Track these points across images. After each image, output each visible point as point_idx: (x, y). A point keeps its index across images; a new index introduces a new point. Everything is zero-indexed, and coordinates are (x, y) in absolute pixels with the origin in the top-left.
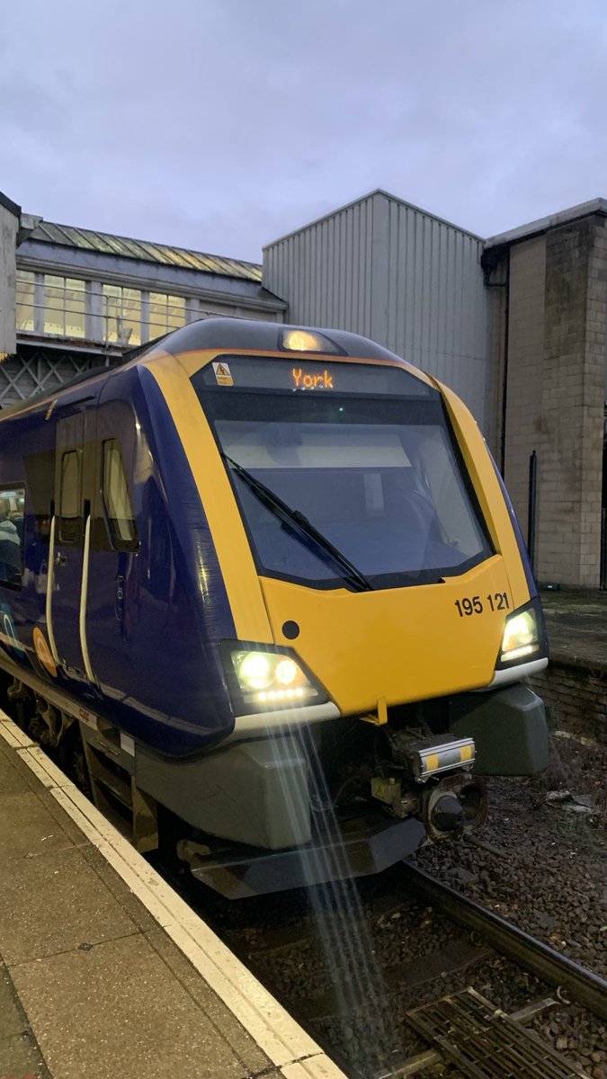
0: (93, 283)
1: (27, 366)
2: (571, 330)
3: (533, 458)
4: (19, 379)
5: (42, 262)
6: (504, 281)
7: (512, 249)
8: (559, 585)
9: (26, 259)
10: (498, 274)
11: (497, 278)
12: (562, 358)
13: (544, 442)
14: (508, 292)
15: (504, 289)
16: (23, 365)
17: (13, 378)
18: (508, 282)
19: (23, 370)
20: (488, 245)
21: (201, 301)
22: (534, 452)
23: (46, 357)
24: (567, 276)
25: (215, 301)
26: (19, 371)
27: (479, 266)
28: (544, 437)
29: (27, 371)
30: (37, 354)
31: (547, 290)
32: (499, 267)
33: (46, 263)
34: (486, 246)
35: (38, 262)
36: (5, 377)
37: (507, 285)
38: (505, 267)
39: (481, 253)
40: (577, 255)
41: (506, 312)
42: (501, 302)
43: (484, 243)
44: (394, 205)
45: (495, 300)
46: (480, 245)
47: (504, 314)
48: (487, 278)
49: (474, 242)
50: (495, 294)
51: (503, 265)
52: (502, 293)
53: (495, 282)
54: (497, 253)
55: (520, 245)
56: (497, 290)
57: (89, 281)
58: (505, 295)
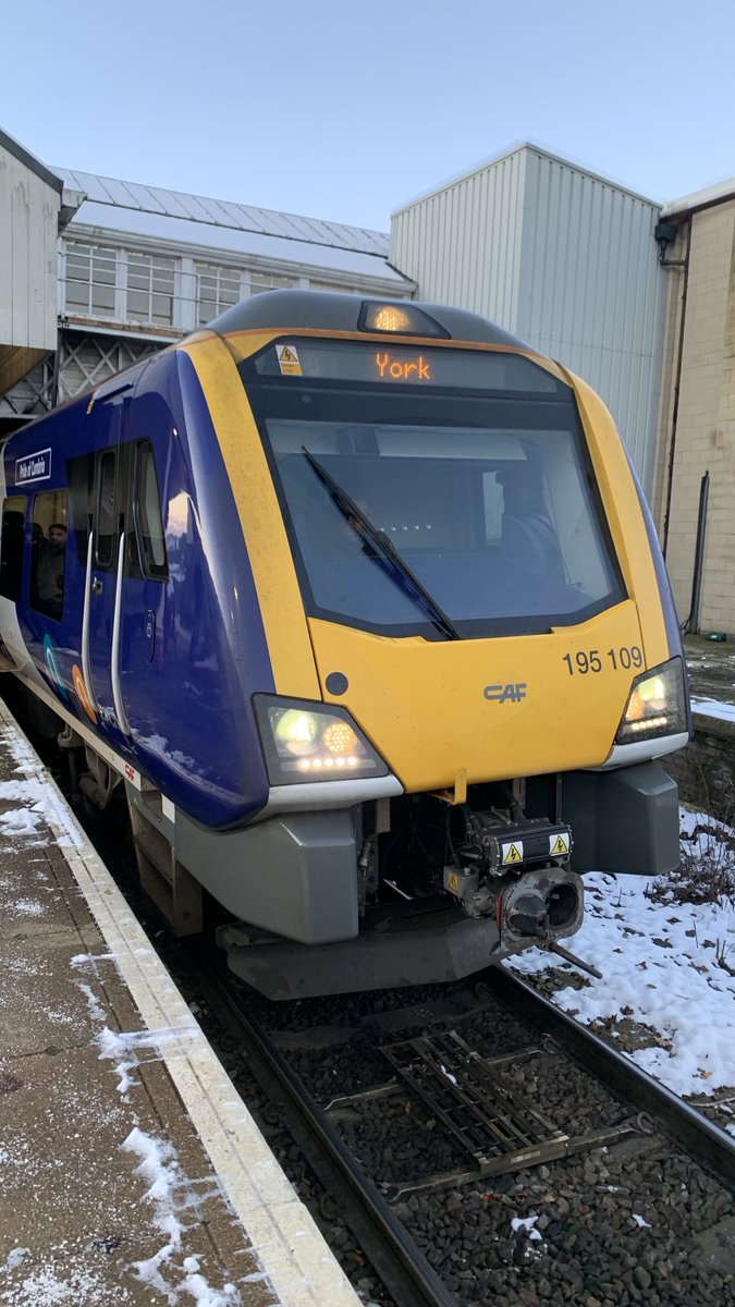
0: (183, 260)
1: (106, 359)
3: (705, 480)
4: (97, 373)
5: (124, 235)
6: (684, 259)
7: (694, 216)
8: (725, 635)
9: (105, 232)
10: (677, 247)
11: (674, 254)
13: (718, 461)
14: (686, 272)
15: (682, 267)
16: (101, 358)
17: (90, 373)
18: (687, 259)
19: (102, 362)
20: (666, 211)
21: (312, 281)
22: (707, 473)
23: (128, 348)
25: (329, 281)
26: (97, 364)
27: (653, 239)
28: (719, 455)
29: (106, 364)
30: (117, 344)
31: (733, 271)
32: (678, 240)
33: (129, 236)
34: (663, 213)
35: (119, 234)
36: (81, 371)
37: (686, 264)
38: (686, 241)
39: (656, 223)
41: (684, 298)
42: (678, 285)
43: (661, 209)
44: (545, 162)
45: (670, 282)
46: (655, 213)
47: (680, 301)
48: (662, 255)
49: (647, 209)
50: (671, 274)
51: (682, 238)
52: (679, 273)
53: (672, 259)
54: (676, 222)
55: (704, 212)
56: (674, 270)
57: (179, 258)
58: (682, 277)
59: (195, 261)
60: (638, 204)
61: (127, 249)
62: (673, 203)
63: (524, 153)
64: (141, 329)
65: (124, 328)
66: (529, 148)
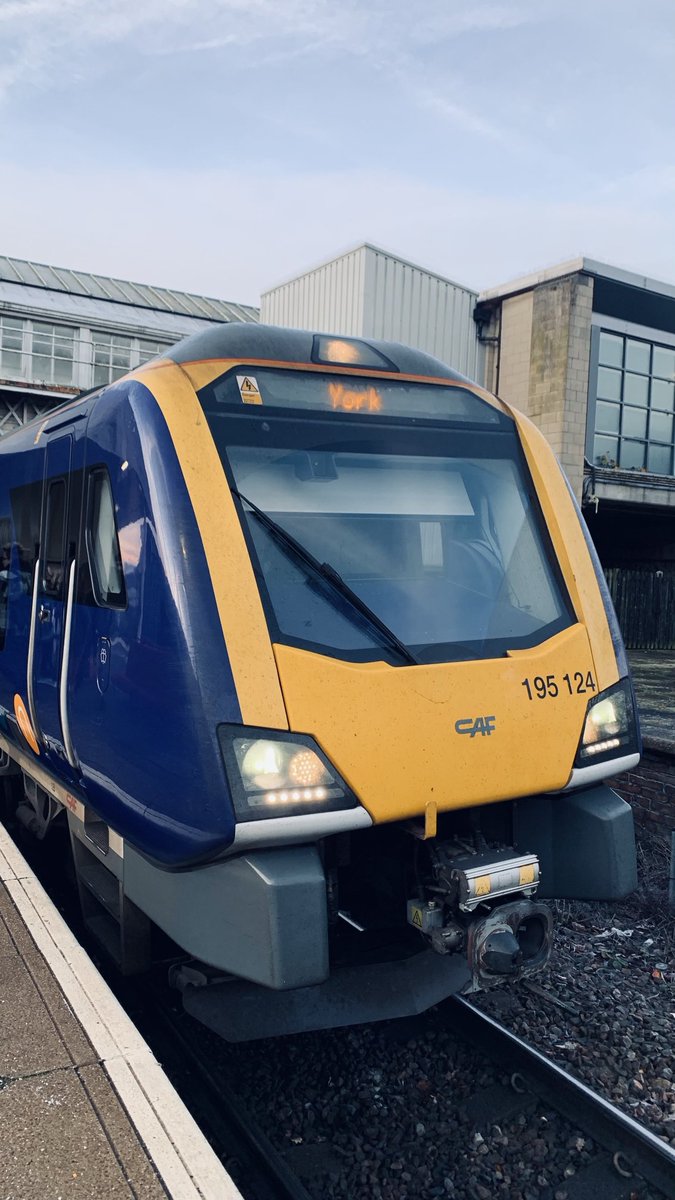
0: (81, 330)
1: (12, 411)
2: (553, 388)
6: (497, 336)
7: (504, 302)
9: (14, 306)
10: (490, 328)
11: (490, 333)
12: (543, 415)
14: (499, 346)
15: (496, 343)
16: (8, 410)
18: (500, 336)
19: (10, 414)
20: (482, 298)
23: (33, 403)
24: (550, 333)
27: (472, 320)
29: (12, 416)
30: (23, 400)
31: (533, 347)
32: (492, 321)
34: (479, 299)
37: (499, 339)
38: (498, 322)
39: (474, 307)
40: (560, 313)
41: (498, 367)
42: (493, 358)
43: (478, 296)
44: (381, 259)
45: (487, 354)
46: (473, 299)
47: (495, 369)
48: (480, 331)
49: (467, 296)
50: (488, 348)
51: (496, 319)
52: (494, 347)
53: (489, 335)
54: (490, 306)
55: (511, 300)
56: (489, 344)
57: (78, 328)
58: (496, 350)
59: (91, 330)
60: (459, 292)
61: (32, 320)
62: (487, 292)
63: (364, 250)
64: (44, 387)
65: (29, 386)
66: (367, 246)
